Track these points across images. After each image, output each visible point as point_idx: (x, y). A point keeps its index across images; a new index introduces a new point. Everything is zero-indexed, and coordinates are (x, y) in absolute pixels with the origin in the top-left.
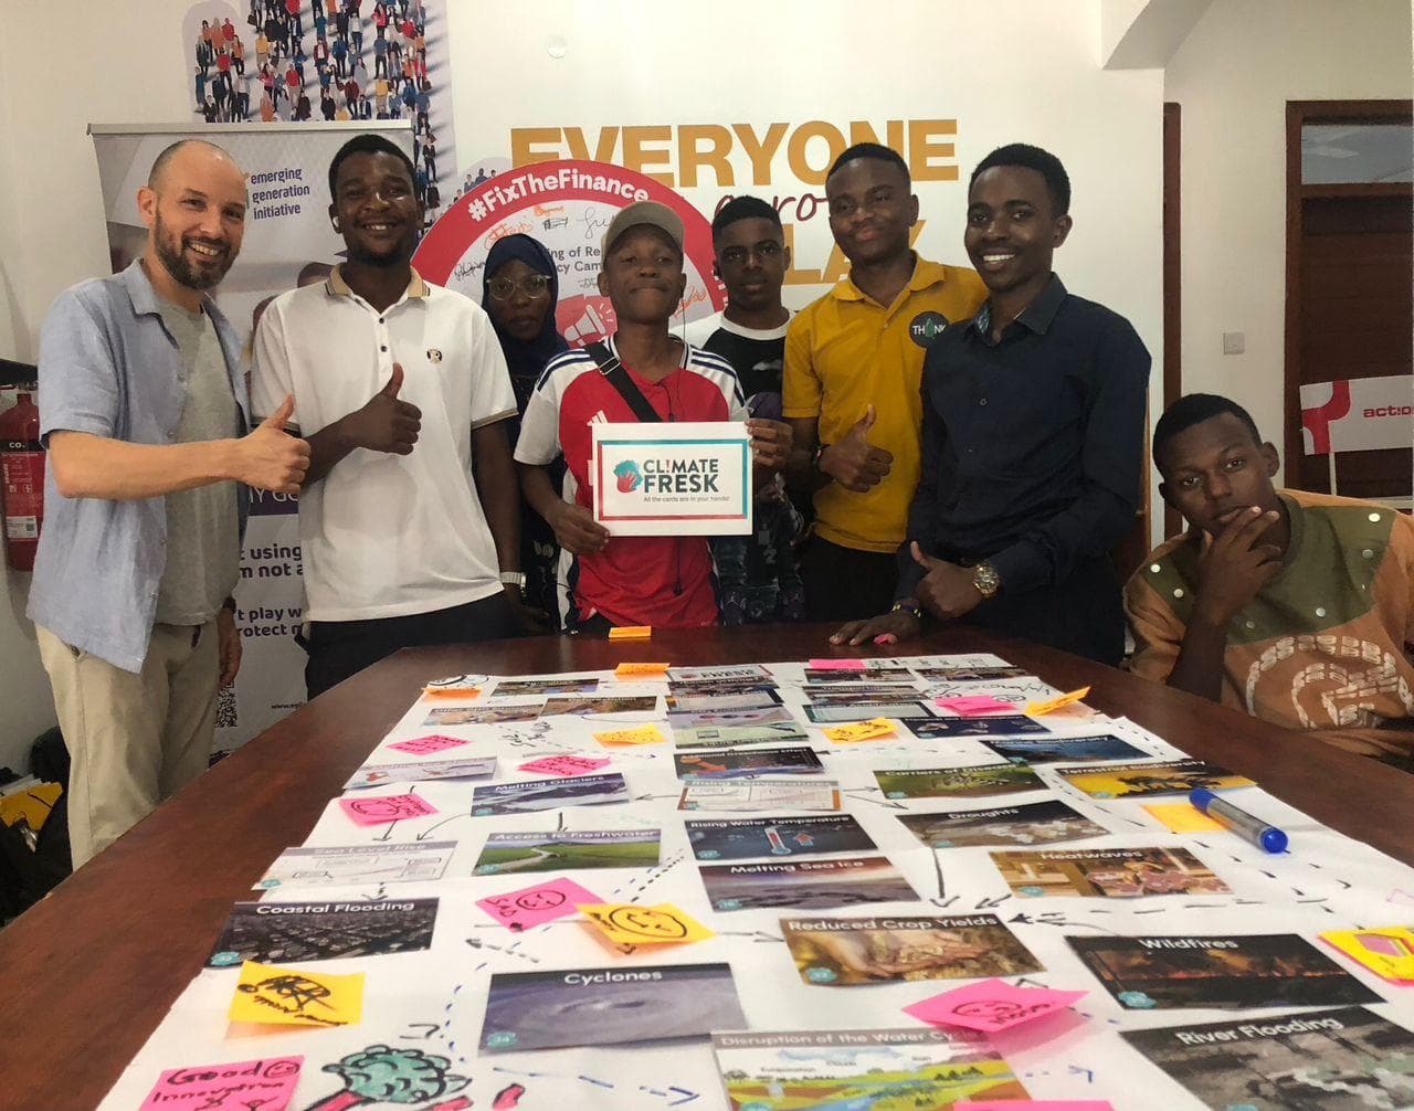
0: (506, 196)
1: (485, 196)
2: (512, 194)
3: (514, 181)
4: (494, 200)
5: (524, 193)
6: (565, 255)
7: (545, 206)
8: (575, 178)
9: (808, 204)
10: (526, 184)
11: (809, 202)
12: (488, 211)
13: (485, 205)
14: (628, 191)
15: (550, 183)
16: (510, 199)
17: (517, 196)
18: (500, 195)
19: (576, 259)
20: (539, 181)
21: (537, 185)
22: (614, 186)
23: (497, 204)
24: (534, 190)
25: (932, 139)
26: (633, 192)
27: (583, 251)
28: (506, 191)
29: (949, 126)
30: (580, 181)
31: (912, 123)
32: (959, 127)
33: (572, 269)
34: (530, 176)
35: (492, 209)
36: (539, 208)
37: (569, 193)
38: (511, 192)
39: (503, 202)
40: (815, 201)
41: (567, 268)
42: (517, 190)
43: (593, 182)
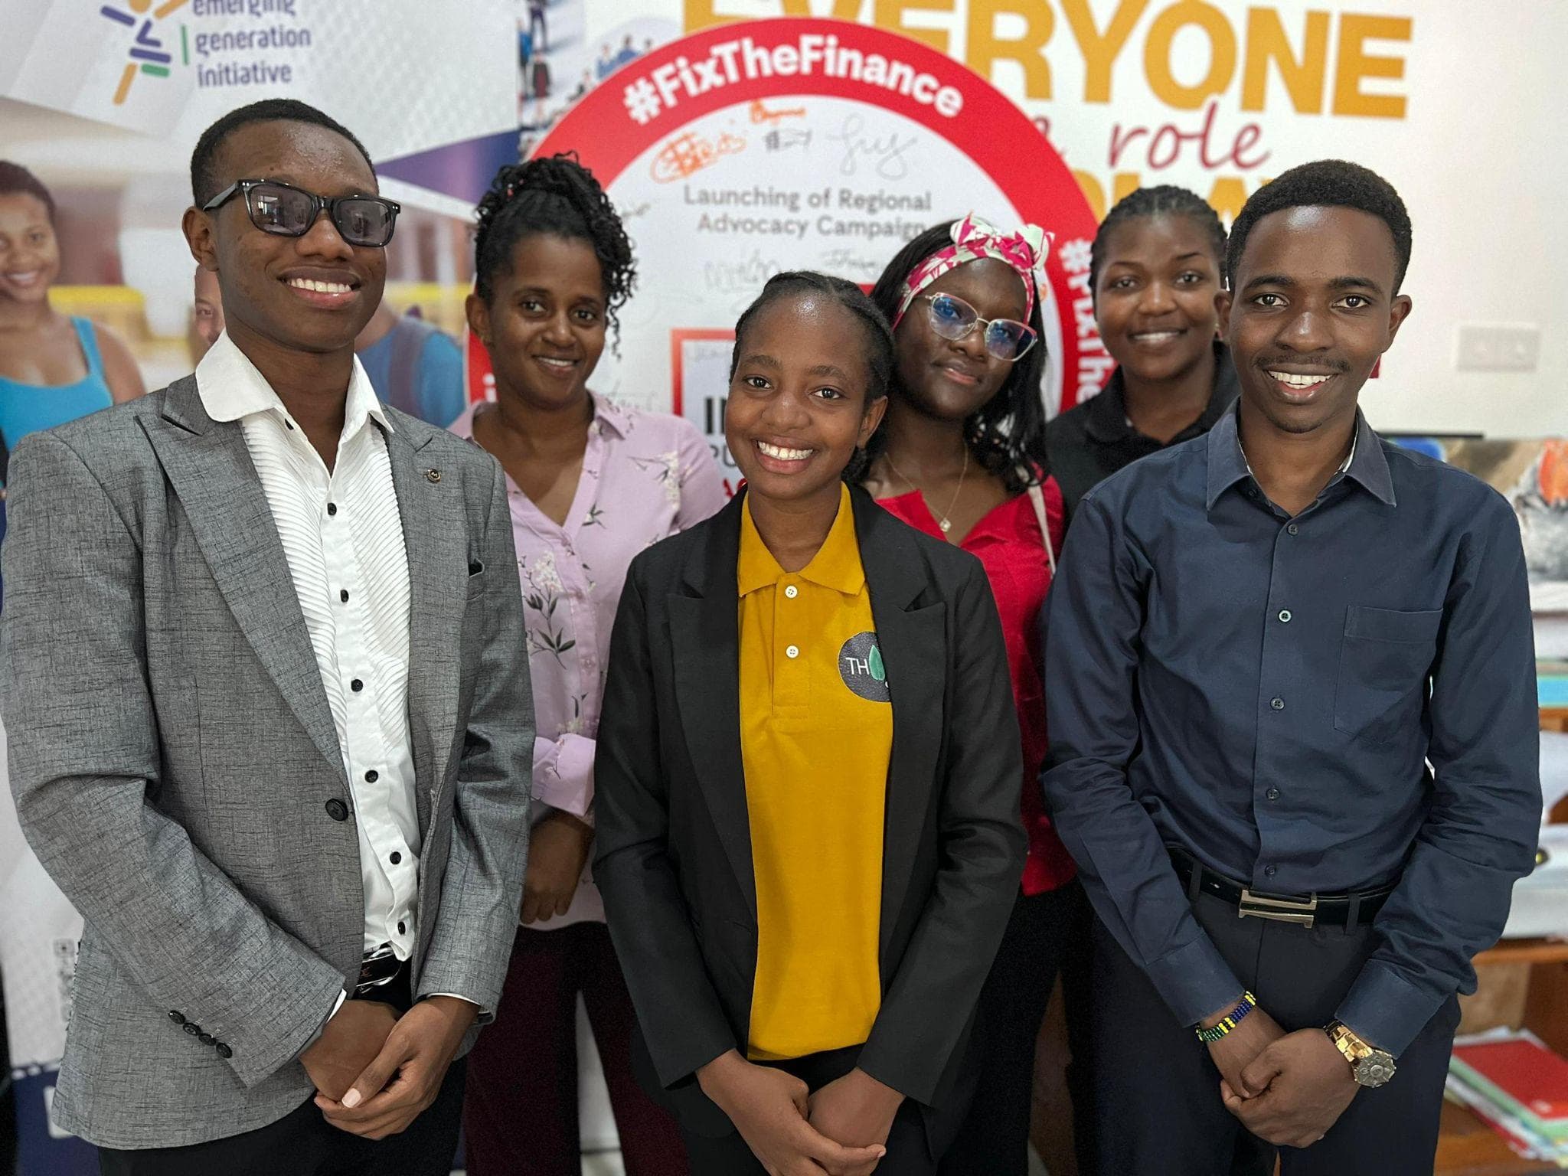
0: (698, 78)
1: (659, 75)
2: (710, 78)
3: (716, 51)
4: (675, 84)
5: (733, 76)
6: (802, 202)
7: (771, 104)
8: (830, 53)
9: (1167, 142)
10: (739, 57)
11: (1168, 140)
12: (662, 106)
13: (657, 92)
14: (926, 89)
15: (783, 60)
16: (705, 86)
17: (719, 81)
18: (686, 76)
19: (822, 211)
20: (762, 53)
21: (758, 63)
22: (901, 78)
23: (681, 93)
24: (752, 72)
25: (1373, 47)
26: (934, 92)
27: (835, 197)
28: (699, 67)
29: (1399, 28)
30: (840, 61)
31: (1347, 19)
32: (1417, 30)
33: (812, 229)
34: (747, 43)
35: (671, 101)
36: (759, 108)
37: (817, 82)
38: (707, 69)
39: (693, 90)
40: (1179, 137)
41: (803, 228)
42: (720, 69)
43: (865, 65)
